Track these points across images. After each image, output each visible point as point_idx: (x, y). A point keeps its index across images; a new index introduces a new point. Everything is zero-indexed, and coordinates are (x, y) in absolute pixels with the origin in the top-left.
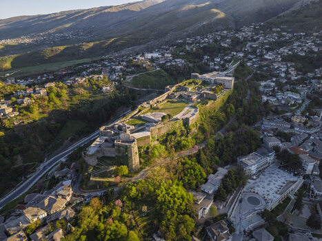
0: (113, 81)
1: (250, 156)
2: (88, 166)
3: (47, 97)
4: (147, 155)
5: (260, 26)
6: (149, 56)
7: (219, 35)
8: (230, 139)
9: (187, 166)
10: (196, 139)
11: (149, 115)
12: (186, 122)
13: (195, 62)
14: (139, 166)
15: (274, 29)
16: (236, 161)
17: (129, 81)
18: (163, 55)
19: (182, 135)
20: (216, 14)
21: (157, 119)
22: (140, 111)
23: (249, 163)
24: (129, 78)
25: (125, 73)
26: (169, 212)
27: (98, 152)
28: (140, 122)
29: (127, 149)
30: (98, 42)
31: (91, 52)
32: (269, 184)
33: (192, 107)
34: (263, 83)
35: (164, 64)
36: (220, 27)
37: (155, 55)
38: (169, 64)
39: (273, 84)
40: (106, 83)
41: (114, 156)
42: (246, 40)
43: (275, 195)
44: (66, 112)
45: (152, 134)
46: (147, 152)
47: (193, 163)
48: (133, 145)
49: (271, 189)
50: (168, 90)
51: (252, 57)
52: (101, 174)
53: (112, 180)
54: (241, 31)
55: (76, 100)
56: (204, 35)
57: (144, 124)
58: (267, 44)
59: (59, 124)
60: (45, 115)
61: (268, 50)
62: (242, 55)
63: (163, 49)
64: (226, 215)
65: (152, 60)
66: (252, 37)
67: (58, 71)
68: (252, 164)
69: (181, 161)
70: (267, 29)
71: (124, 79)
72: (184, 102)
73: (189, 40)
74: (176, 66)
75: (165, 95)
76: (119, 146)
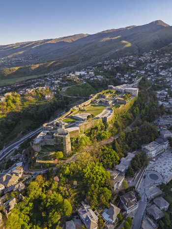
0: (52, 91)
1: (151, 144)
2: (34, 152)
3: (6, 103)
4: (76, 144)
5: (156, 52)
6: (78, 73)
7: (128, 59)
8: (137, 132)
9: (105, 152)
10: (112, 132)
11: (78, 115)
12: (104, 120)
13: (110, 78)
14: (71, 152)
15: (166, 54)
16: (141, 148)
17: (64, 91)
18: (88, 73)
19: (102, 129)
20: (125, 44)
21: (83, 118)
22: (72, 112)
23: (150, 149)
24: (64, 89)
25: (61, 86)
26: (93, 185)
27: (41, 142)
28: (72, 120)
29: (62, 139)
30: (42, 64)
31: (37, 71)
32: (165, 165)
33: (109, 109)
34: (159, 92)
35: (89, 79)
36: (128, 53)
37: (83, 73)
38: (92, 79)
39: (166, 93)
40: (48, 93)
41: (53, 144)
42: (146, 62)
43: (169, 172)
44: (19, 113)
45: (80, 129)
46: (76, 142)
47: (110, 149)
48: (66, 136)
49: (167, 168)
50: (92, 97)
51: (151, 74)
52: (44, 158)
53: (52, 162)
54: (143, 56)
55: (26, 105)
56: (116, 59)
57: (75, 121)
58: (161, 64)
59: (14, 122)
60: (5, 116)
61: (162, 69)
62: (143, 72)
63: (88, 68)
64: (134, 187)
65: (80, 76)
66: (150, 60)
67: (14, 84)
68: (152, 150)
69: (101, 148)
70: (161, 54)
71: (61, 90)
72: (103, 106)
73: (106, 62)
74: (97, 81)
75: (90, 101)
76: (57, 137)
